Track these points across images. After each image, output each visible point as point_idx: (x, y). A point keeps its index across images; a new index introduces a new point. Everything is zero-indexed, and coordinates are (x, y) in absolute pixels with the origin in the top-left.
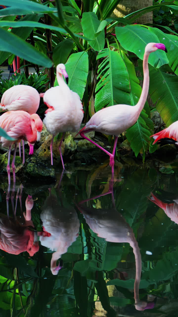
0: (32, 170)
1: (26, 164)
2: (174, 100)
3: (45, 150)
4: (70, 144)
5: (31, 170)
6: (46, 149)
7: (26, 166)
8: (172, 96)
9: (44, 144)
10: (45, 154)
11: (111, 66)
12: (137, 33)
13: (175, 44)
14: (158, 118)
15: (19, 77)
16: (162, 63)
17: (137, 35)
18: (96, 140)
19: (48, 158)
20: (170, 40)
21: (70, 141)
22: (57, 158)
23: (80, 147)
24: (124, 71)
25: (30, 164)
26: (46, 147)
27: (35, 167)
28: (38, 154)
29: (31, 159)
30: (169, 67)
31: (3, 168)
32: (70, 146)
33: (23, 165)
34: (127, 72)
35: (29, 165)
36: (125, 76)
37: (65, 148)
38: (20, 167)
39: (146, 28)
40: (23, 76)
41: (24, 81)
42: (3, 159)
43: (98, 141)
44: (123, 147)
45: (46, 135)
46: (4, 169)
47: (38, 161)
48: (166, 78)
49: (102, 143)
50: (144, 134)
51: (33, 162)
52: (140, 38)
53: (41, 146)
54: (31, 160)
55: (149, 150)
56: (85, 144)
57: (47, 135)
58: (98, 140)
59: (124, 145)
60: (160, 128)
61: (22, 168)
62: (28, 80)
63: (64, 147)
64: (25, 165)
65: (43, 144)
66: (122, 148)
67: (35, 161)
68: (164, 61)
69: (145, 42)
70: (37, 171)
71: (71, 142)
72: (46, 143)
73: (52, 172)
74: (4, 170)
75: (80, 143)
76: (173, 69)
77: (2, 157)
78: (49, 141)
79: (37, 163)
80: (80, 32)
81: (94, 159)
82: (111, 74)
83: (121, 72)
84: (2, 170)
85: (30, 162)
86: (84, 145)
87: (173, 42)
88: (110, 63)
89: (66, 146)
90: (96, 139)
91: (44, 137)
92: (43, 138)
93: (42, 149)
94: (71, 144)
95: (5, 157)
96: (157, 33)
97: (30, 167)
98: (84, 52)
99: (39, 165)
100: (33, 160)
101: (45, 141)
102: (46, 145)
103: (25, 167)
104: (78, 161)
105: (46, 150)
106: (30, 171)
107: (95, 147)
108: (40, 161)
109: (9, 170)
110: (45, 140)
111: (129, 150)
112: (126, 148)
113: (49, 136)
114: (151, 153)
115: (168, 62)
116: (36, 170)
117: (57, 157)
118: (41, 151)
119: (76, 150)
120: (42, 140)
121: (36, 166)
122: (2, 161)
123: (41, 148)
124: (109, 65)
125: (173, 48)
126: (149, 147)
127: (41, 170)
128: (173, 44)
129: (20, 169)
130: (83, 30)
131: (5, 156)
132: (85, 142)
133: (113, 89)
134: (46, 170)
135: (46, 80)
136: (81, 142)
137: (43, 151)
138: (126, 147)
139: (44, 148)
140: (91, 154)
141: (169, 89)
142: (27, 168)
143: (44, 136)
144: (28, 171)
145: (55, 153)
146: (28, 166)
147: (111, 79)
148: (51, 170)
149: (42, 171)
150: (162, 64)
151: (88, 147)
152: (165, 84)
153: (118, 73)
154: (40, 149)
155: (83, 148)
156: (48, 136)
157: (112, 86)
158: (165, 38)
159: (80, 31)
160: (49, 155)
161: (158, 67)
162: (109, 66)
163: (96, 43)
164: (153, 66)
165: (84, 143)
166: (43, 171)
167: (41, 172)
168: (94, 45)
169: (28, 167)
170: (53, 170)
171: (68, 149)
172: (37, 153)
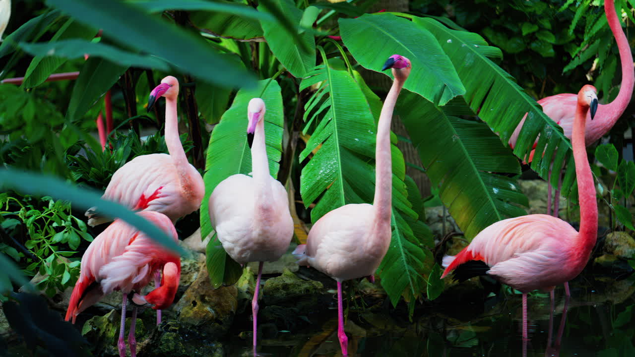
0: (173, 348)
1: (157, 335)
2: (480, 178)
3: (195, 304)
4: (248, 289)
5: (169, 348)
6: (196, 301)
7: (158, 340)
8: (475, 169)
9: (192, 290)
10: (196, 313)
11: (333, 103)
12: (389, 31)
13: (475, 52)
14: (436, 224)
15: (126, 142)
16: (451, 94)
17: (388, 35)
18: (304, 277)
19: (203, 321)
20: (464, 45)
21: (247, 282)
22: (222, 319)
23: (271, 293)
24: (365, 113)
25: (167, 335)
26: (195, 297)
27: (179, 341)
28: (180, 313)
29: (168, 323)
30: (465, 104)
31: (105, 348)
32: (247, 292)
33: (151, 339)
34: (371, 114)
35: (165, 336)
36: (366, 124)
37: (237, 297)
38: (144, 343)
39: (407, 20)
40: (133, 140)
41: (136, 150)
42: (102, 328)
43: (308, 279)
44: (365, 291)
45: (193, 271)
46: (108, 350)
47: (183, 327)
48: (460, 129)
49: (319, 282)
50: (411, 255)
51: (174, 331)
52: (398, 41)
53: (184, 296)
54: (169, 326)
55: (426, 294)
56: (280, 286)
57: (195, 269)
58: (306, 277)
59: (366, 286)
60: (444, 244)
61: (148, 344)
62: (146, 149)
63: (236, 295)
64: (155, 338)
65: (189, 290)
66: (362, 293)
67: (177, 328)
68: (455, 90)
69: (408, 50)
70: (184, 351)
71: (249, 284)
72: (196, 287)
73: (218, 350)
74: (106, 351)
75: (270, 286)
76: (474, 107)
77: (102, 323)
78: (202, 283)
79: (182, 332)
80: (256, 36)
81: (306, 318)
82: (335, 120)
83: (358, 116)
84: (103, 351)
85: (167, 331)
86: (278, 289)
87: (470, 48)
88: (332, 97)
89: (240, 292)
90: (303, 274)
91: (188, 275)
92: (186, 278)
93: (187, 302)
94: (250, 287)
95: (107, 323)
96: (433, 29)
97: (168, 341)
98: (270, 81)
99: (187, 336)
100: (174, 325)
101: (193, 284)
102: (196, 293)
103: (155, 343)
104: (269, 325)
105: (198, 303)
106: (168, 350)
107: (303, 292)
108: (189, 327)
109: (121, 348)
110: (191, 281)
111: (377, 296)
112: (371, 293)
113: (200, 272)
114: (431, 299)
115: (463, 91)
116: (181, 348)
117: (221, 317)
118: (184, 306)
119: (262, 300)
120: (184, 281)
121: (181, 338)
122: (101, 332)
123: (184, 298)
124: (330, 99)
125: (473, 61)
126: (426, 287)
127: (193, 347)
128: (472, 52)
129: (142, 348)
130: (262, 32)
131: (108, 319)
132: (281, 283)
133: (340, 151)
134: (203, 347)
135: (187, 146)
136: (272, 284)
137: (190, 305)
138: (371, 290)
139: (193, 299)
140: (295, 309)
141: (467, 154)
142: (161, 345)
143: (188, 273)
144: (164, 351)
145: (218, 310)
146: (163, 340)
147: (336, 130)
148: (214, 345)
149: (195, 351)
150: (450, 96)
151: (287, 294)
152: (457, 142)
153: (349, 117)
154: (182, 300)
155: (278, 295)
156: (196, 273)
157: (340, 146)
158: (453, 39)
159: (256, 34)
160: (204, 314)
161: (443, 103)
162: (330, 102)
163: (295, 60)
164: (432, 102)
165: (278, 285)
166: (197, 348)
167: (193, 351)
168: (291, 65)
169: (163, 342)
170: (220, 345)
171: (246, 299)
172: (176, 312)
